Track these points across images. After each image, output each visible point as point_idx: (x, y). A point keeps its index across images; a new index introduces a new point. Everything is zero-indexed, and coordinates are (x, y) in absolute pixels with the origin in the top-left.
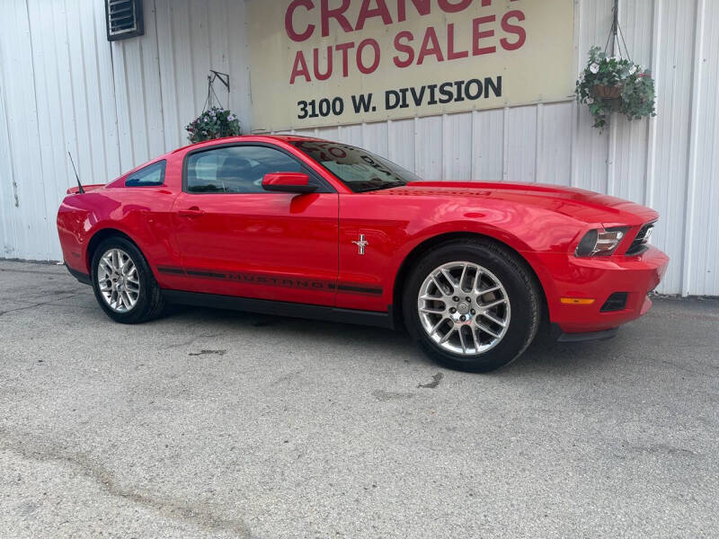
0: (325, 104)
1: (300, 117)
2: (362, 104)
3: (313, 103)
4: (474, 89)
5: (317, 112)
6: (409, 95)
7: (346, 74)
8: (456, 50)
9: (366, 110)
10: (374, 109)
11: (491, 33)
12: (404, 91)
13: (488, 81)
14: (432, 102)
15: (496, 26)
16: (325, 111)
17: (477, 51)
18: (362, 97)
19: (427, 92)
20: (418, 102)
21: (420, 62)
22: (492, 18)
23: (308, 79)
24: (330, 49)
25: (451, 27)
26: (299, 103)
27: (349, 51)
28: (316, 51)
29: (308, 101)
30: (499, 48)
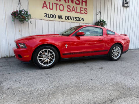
0: (51, 15)
1: (45, 17)
2: (60, 17)
3: (49, 14)
4: (80, 19)
5: (50, 17)
6: (70, 18)
7: (56, 10)
8: (78, 12)
9: (61, 19)
10: (63, 19)
11: (83, 10)
12: (69, 17)
13: (82, 18)
14: (74, 20)
15: (83, 9)
16: (52, 17)
17: (81, 13)
18: (60, 16)
19: (73, 18)
20: (71, 19)
21: (72, 12)
22: (83, 8)
23: (47, 9)
24: (53, 3)
25: (77, 7)
26: (45, 14)
27: (57, 5)
28: (49, 3)
29: (47, 14)
30: (84, 13)
